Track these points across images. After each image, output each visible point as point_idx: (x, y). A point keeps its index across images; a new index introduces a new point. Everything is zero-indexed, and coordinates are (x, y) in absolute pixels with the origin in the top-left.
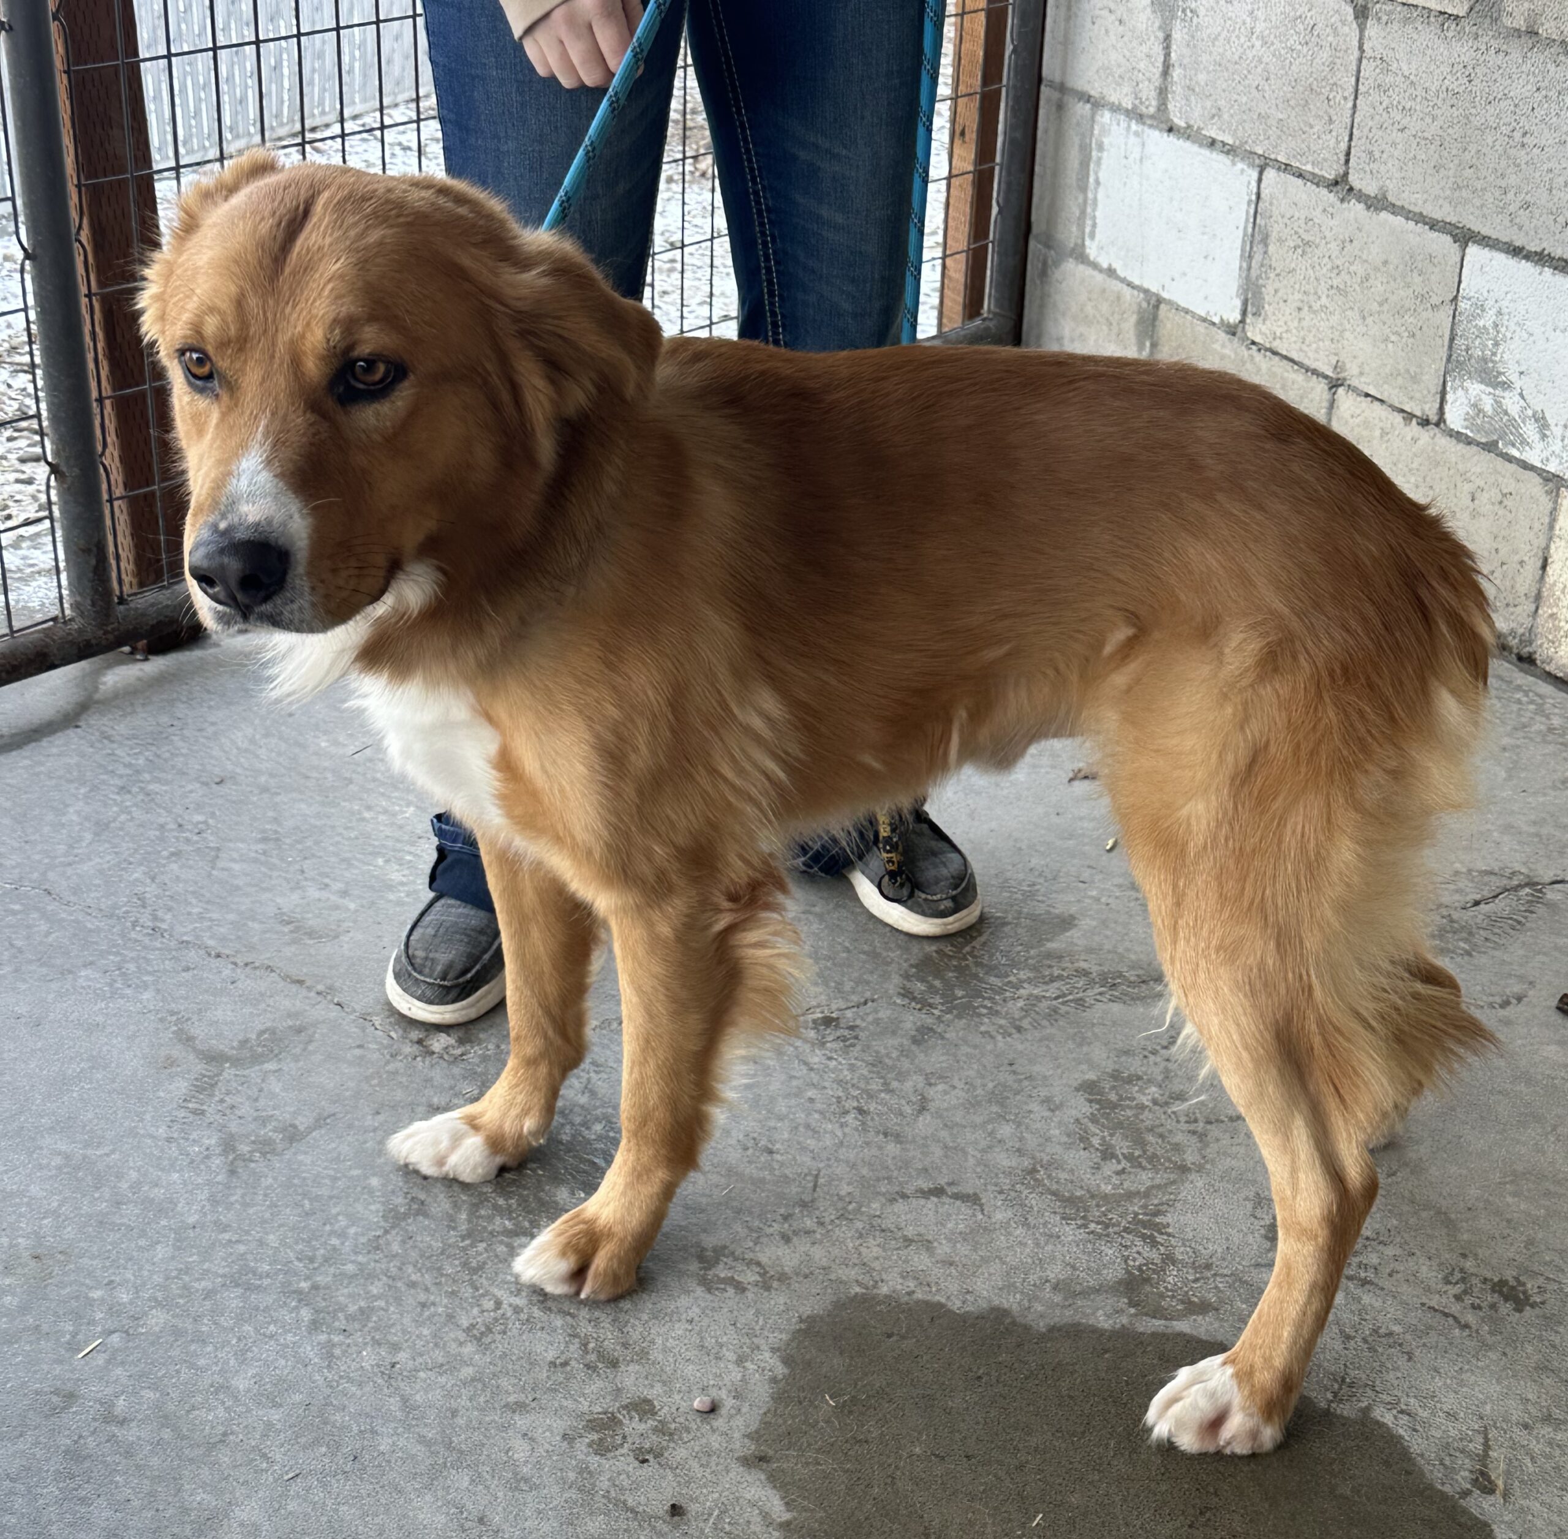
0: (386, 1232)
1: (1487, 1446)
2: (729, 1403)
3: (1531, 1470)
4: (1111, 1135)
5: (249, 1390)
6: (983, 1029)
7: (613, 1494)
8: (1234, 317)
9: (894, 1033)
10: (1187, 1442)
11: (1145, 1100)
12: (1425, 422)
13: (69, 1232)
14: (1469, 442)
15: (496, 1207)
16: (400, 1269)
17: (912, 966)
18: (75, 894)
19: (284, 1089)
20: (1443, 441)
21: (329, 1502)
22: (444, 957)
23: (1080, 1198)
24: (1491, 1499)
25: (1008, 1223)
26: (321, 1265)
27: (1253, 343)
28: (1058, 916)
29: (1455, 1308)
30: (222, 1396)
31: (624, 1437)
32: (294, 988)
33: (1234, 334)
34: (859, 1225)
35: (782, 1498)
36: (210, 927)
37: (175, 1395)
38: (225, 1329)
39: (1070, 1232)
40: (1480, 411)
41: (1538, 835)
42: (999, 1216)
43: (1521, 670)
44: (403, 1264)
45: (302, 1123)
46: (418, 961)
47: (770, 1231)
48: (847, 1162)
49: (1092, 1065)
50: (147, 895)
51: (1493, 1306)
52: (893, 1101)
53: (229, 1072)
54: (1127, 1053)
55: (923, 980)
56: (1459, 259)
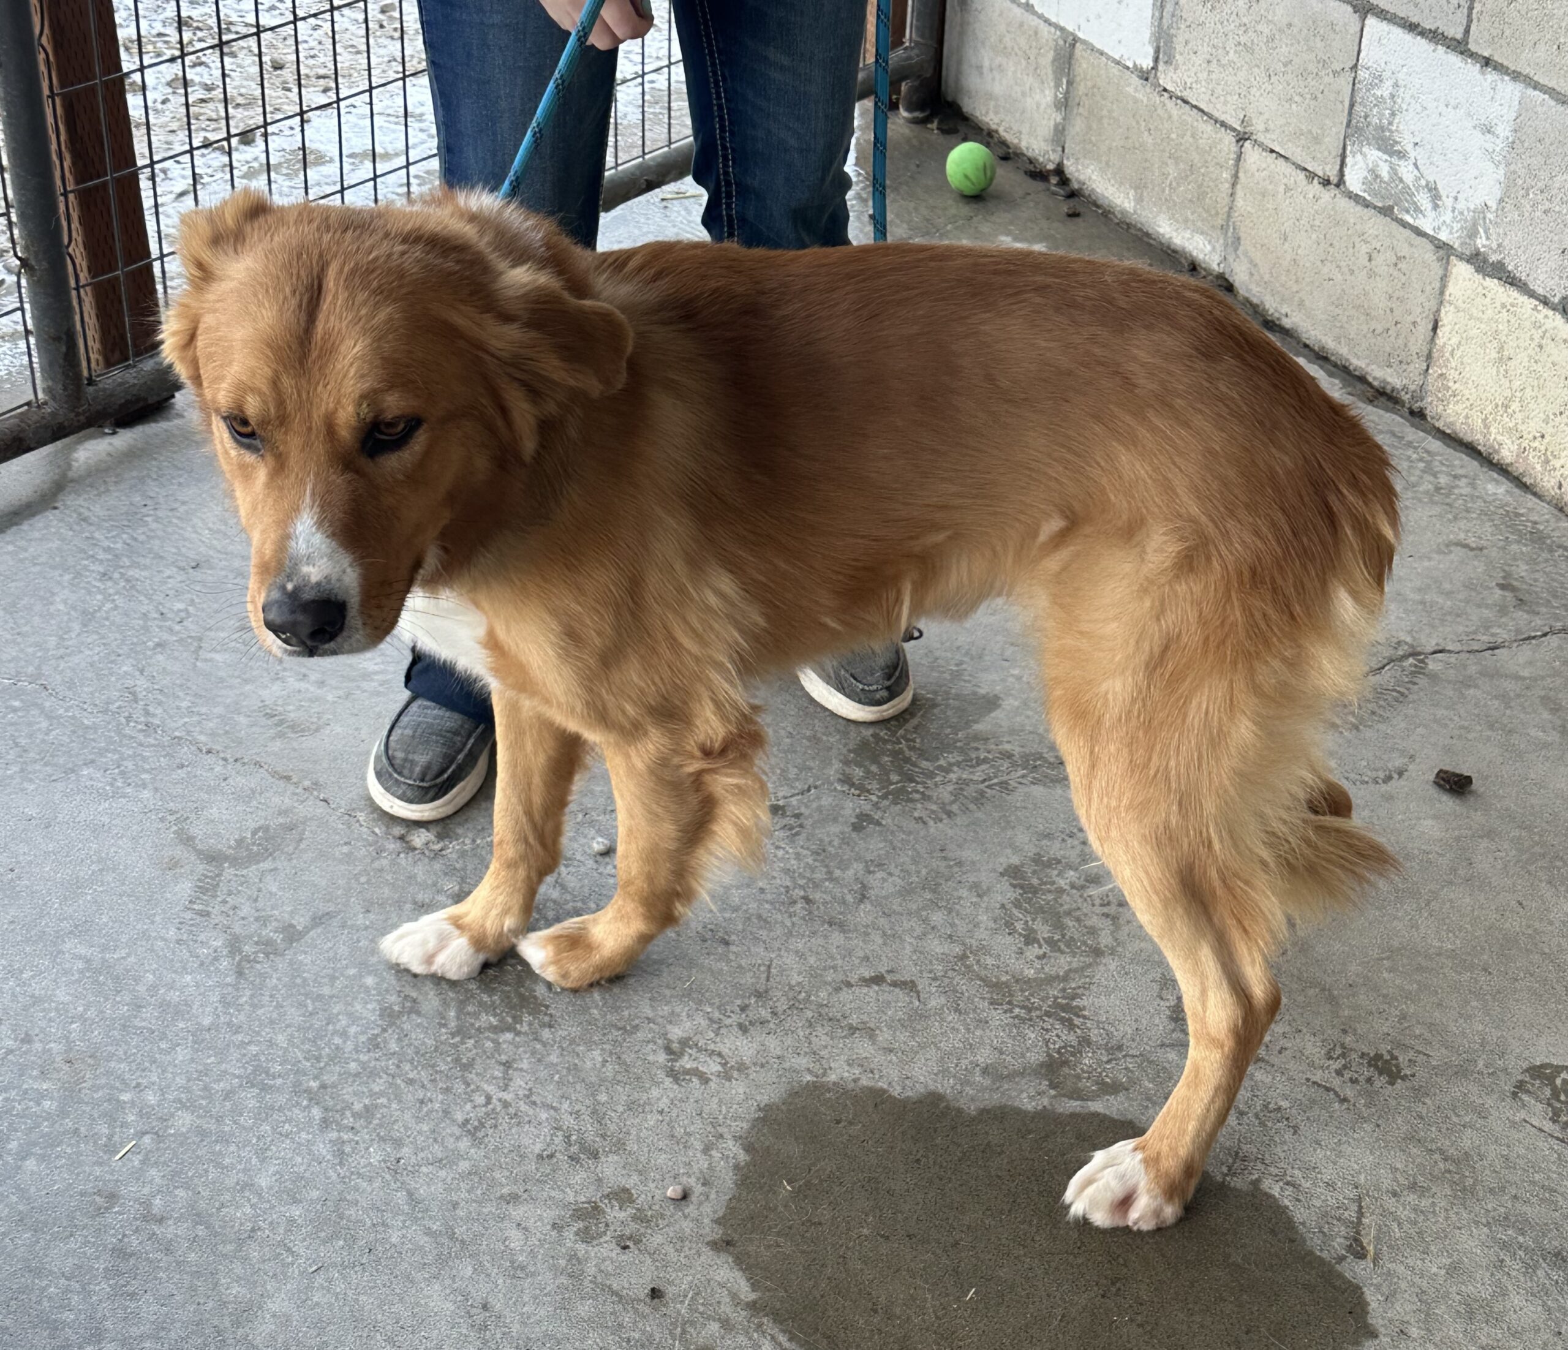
0: (384, 1030)
1: (1360, 1213)
2: (698, 1189)
3: (1398, 1235)
4: (1033, 920)
5: (271, 1188)
6: (916, 814)
7: (599, 1280)
8: (1147, 63)
9: (835, 820)
10: (1101, 1218)
11: (1062, 883)
12: (1326, 182)
13: (97, 1035)
14: (1367, 205)
15: (481, 1004)
16: (398, 1067)
17: (850, 751)
18: (70, 689)
19: (280, 889)
20: (1344, 203)
21: (350, 1293)
22: (422, 759)
23: (1006, 984)
24: (1363, 1263)
25: (942, 1008)
26: (327, 1064)
27: (1165, 90)
28: (984, 697)
29: (1336, 1082)
30: (247, 1194)
31: (607, 1225)
32: (282, 784)
33: (1147, 79)
34: (809, 1014)
35: (748, 1280)
36: (199, 722)
37: (205, 1194)
38: (244, 1128)
39: (997, 1017)
40: (1377, 176)
41: (1422, 602)
42: (933, 1003)
43: (1413, 425)
44: (400, 1061)
45: (300, 921)
46: (397, 762)
47: (728, 1021)
48: (797, 952)
49: (1016, 849)
50: (138, 689)
51: (1369, 1080)
52: (837, 891)
53: (229, 872)
54: (1048, 836)
55: (859, 765)
56: (1358, 29)
